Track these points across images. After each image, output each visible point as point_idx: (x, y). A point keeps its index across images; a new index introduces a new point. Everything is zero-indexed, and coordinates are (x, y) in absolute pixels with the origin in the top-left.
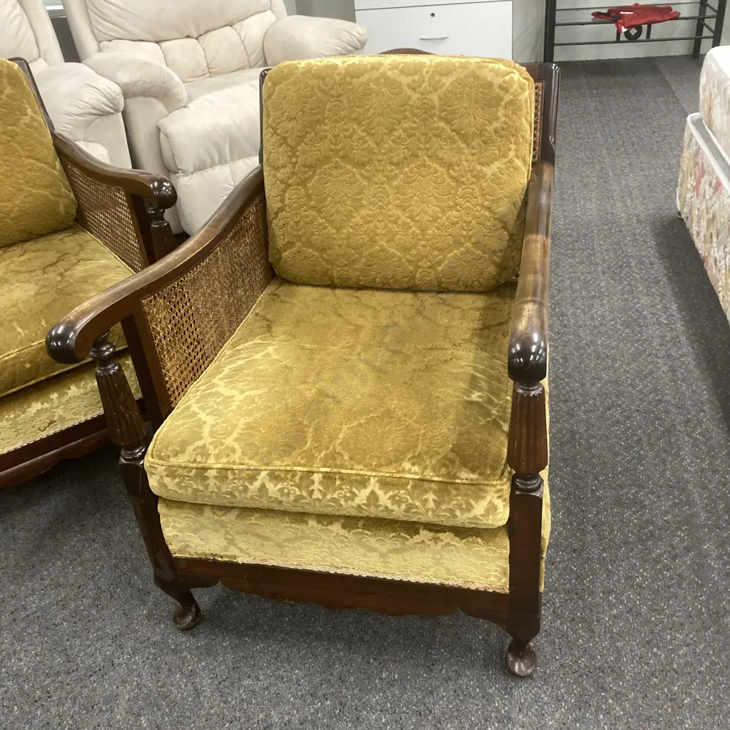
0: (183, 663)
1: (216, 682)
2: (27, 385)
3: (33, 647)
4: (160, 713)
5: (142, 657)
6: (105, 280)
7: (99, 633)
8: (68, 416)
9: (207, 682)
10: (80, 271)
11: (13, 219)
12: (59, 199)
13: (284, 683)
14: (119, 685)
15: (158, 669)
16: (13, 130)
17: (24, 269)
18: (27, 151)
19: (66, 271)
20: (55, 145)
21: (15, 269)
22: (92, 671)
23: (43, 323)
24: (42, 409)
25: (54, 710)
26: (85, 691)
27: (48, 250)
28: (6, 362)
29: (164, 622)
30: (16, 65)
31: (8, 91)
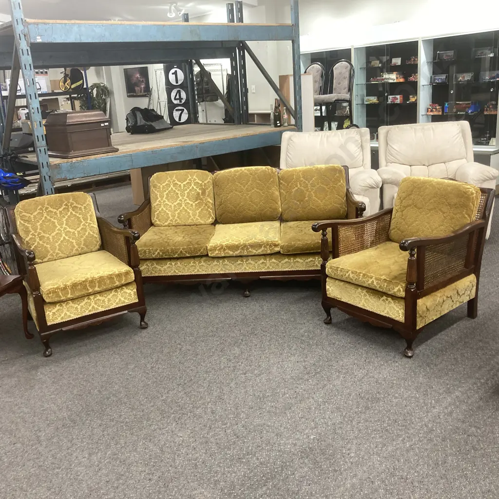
11: (326, 212)
12: (341, 209)
18: (337, 192)
20: (346, 193)
28: (307, 243)
30: (343, 168)
31: (337, 175)
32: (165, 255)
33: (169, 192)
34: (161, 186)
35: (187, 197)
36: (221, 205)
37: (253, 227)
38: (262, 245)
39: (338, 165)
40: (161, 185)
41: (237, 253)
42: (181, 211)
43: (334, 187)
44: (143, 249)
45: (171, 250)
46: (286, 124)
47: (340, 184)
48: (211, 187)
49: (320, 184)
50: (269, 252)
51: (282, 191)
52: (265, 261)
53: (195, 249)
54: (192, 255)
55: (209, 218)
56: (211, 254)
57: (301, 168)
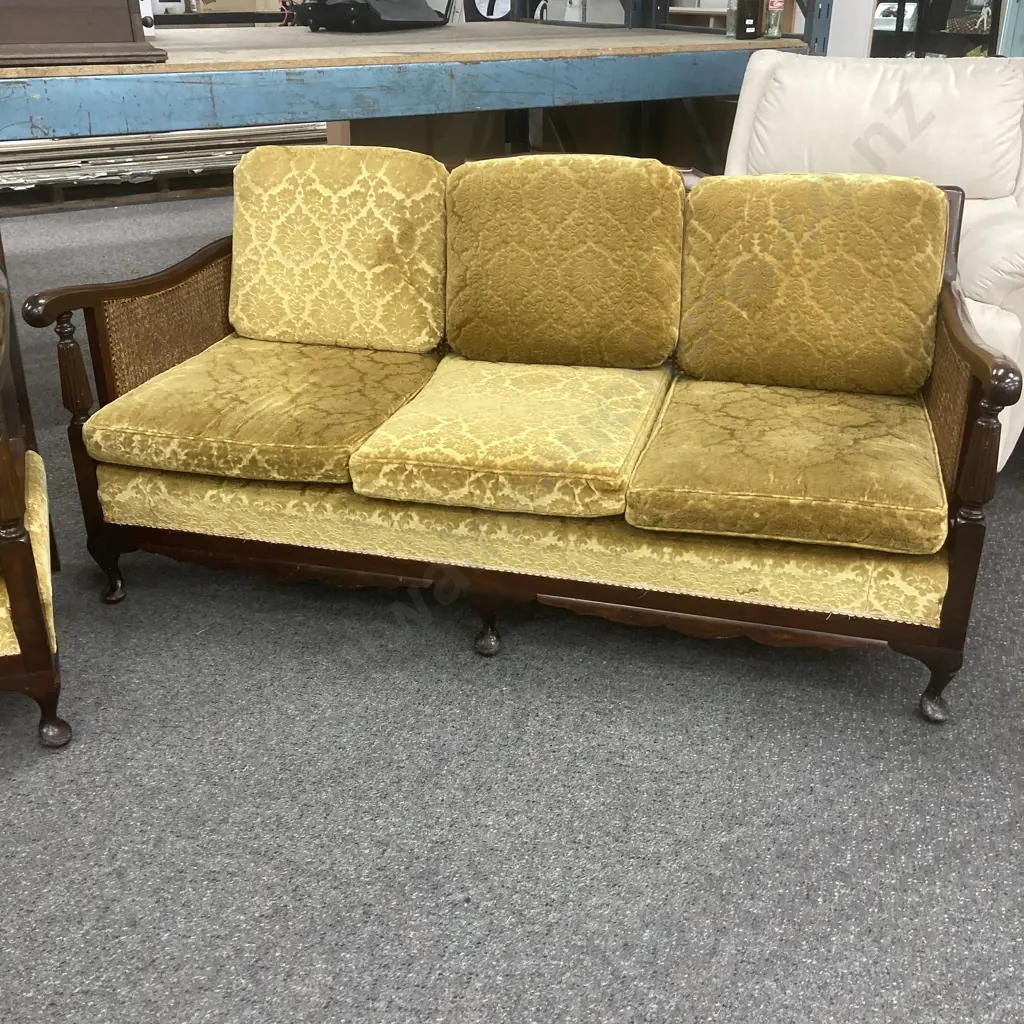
0: (722, 915)
1: (739, 957)
2: (746, 535)
3: (605, 795)
4: (666, 940)
5: (689, 878)
6: (898, 465)
7: (668, 826)
8: (774, 592)
9: (730, 949)
10: (880, 444)
11: (848, 362)
12: (910, 359)
13: (809, 1018)
14: (651, 886)
15: (695, 900)
16: (899, 265)
17: (825, 420)
18: (902, 292)
19: (865, 439)
20: (940, 296)
21: (817, 416)
22: (636, 854)
23: (799, 480)
24: (750, 569)
25: (583, 861)
26: (618, 867)
27: (865, 410)
28: (738, 500)
29: (733, 863)
30: (943, 194)
31: (916, 221)
32: (198, 465)
33: (289, 220)
34: (265, 197)
35: (347, 246)
36: (462, 288)
37: (559, 386)
38: (557, 479)
39: (927, 181)
40: (266, 191)
41: (458, 496)
42: (323, 293)
43: (898, 270)
44: (122, 431)
45: (219, 448)
46: (775, 32)
47: (920, 257)
48: (437, 218)
49: (840, 251)
50: (579, 510)
51: (692, 260)
52: (561, 544)
53: (305, 456)
54: (292, 479)
55: (419, 330)
56: (362, 485)
57: (779, 177)
